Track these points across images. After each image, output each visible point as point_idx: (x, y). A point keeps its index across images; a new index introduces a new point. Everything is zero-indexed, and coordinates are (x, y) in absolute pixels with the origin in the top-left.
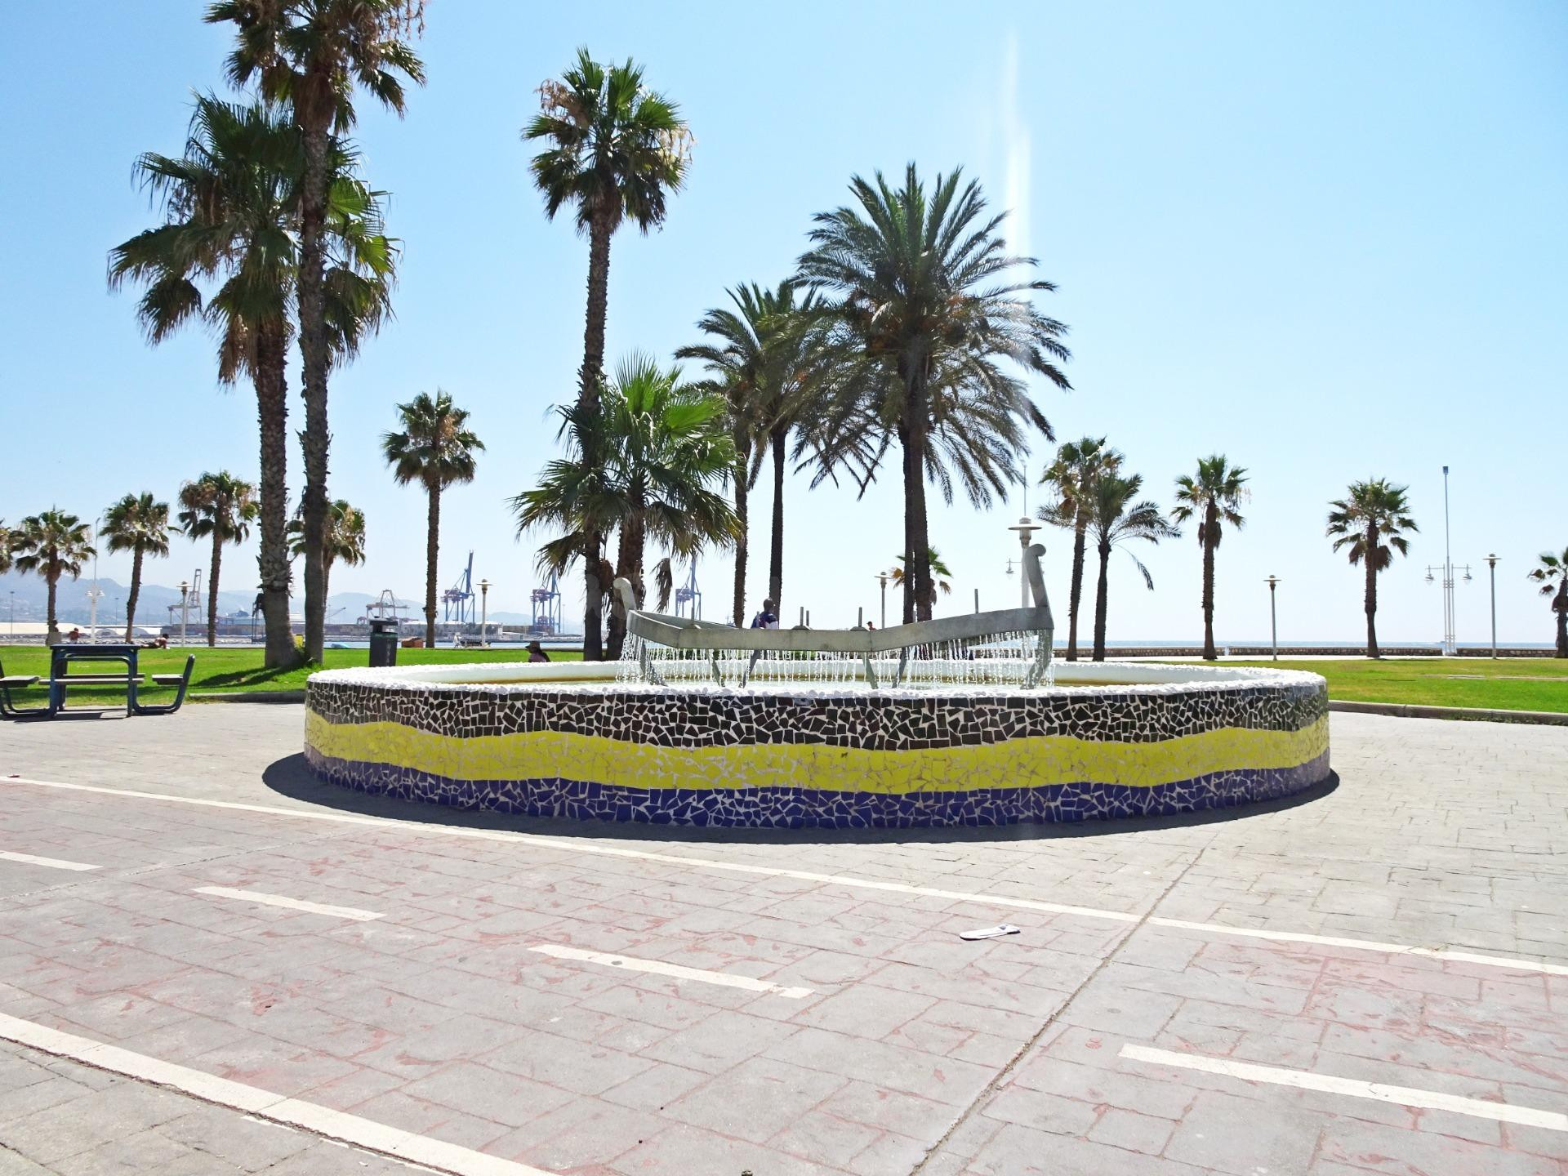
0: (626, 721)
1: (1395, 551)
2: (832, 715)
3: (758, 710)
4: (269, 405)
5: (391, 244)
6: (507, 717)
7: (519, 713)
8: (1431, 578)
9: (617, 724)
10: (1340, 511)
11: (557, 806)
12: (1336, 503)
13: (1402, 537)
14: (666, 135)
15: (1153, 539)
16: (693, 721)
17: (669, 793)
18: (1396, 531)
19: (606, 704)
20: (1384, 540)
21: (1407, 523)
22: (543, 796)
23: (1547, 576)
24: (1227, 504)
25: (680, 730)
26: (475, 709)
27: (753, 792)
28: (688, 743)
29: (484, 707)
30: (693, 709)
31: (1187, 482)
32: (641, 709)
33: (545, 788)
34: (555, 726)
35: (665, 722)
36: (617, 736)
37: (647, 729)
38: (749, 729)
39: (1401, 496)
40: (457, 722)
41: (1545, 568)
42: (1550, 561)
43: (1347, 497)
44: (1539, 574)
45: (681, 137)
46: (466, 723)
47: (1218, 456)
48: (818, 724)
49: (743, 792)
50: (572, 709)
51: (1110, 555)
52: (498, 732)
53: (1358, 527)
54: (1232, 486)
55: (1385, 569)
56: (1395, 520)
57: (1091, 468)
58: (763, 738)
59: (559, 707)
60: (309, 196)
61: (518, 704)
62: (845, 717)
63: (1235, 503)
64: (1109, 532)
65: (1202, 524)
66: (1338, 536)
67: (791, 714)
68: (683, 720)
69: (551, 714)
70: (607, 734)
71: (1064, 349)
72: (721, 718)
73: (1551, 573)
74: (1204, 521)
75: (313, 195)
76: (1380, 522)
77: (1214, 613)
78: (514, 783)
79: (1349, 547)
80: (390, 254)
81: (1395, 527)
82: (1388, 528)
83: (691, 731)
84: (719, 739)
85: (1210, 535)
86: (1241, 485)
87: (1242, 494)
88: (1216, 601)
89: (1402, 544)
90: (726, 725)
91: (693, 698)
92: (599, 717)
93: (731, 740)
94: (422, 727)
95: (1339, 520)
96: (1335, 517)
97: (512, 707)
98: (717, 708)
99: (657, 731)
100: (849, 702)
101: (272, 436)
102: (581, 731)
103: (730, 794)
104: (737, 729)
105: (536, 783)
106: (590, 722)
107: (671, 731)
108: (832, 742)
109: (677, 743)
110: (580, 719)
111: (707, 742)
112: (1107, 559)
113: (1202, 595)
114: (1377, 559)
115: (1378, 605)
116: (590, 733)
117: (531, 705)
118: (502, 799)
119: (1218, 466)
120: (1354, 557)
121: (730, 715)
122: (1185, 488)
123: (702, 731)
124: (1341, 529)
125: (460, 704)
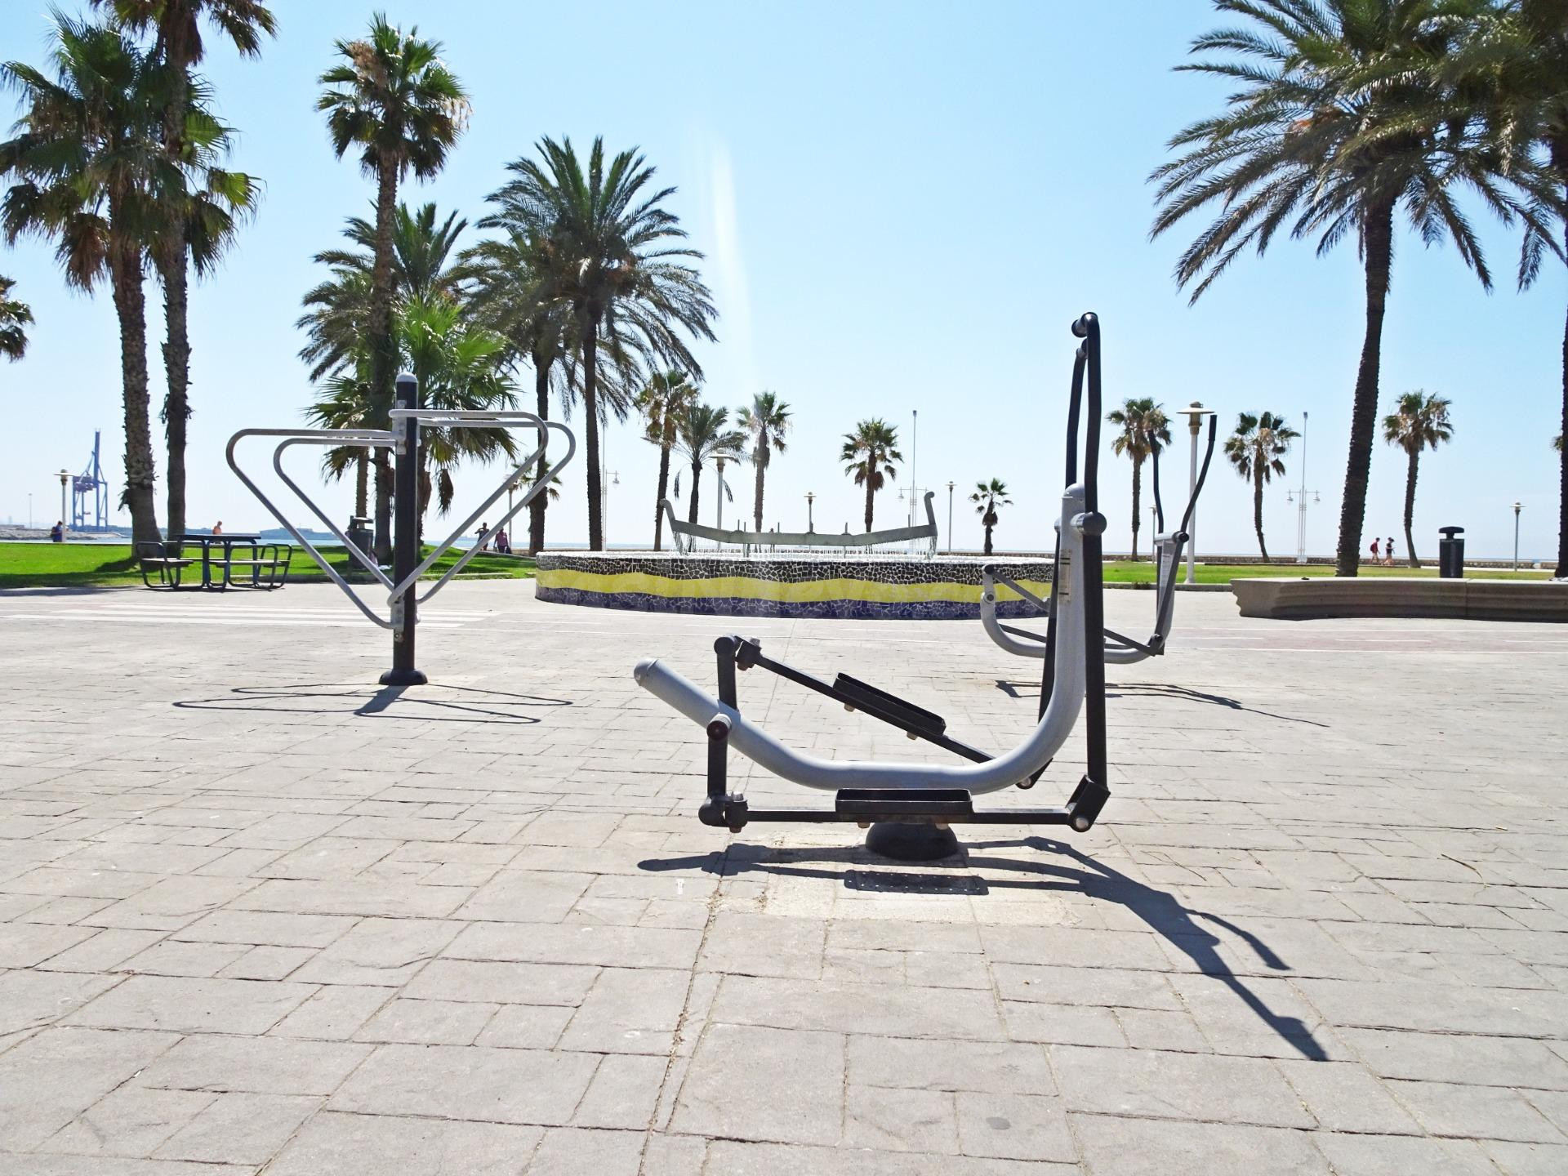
0: (879, 574)
1: (886, 476)
2: (958, 571)
3: (932, 568)
4: (133, 317)
5: (252, 182)
6: (818, 573)
7: (826, 571)
8: (902, 497)
9: (875, 575)
10: (850, 442)
11: (846, 612)
12: (847, 436)
13: (892, 466)
14: (448, 102)
15: (737, 461)
16: (908, 573)
17: (898, 604)
18: (890, 461)
19: (870, 566)
20: (880, 467)
21: (896, 455)
22: (838, 607)
23: (981, 499)
24: (775, 433)
25: (903, 577)
26: (800, 569)
27: (931, 603)
28: (905, 583)
29: (805, 569)
30: (908, 568)
31: (745, 412)
32: (886, 569)
33: (840, 604)
34: (845, 576)
35: (896, 574)
36: (875, 580)
37: (889, 577)
38: (930, 577)
39: (893, 434)
40: (789, 576)
41: (980, 493)
42: (983, 487)
43: (855, 432)
44: (976, 497)
45: (462, 106)
46: (795, 576)
47: (770, 392)
48: (954, 575)
49: (926, 603)
50: (854, 569)
51: (701, 472)
52: (814, 580)
53: (862, 456)
54: (781, 417)
55: (880, 490)
56: (887, 451)
57: (676, 397)
58: (934, 581)
59: (847, 568)
60: (172, 126)
61: (825, 567)
62: (963, 571)
63: (782, 432)
64: (701, 453)
65: (755, 448)
66: (848, 462)
67: (944, 570)
68: (904, 573)
69: (843, 571)
70: (870, 579)
71: (713, 309)
72: (919, 572)
73: (984, 496)
74: (758, 447)
75: (175, 125)
76: (878, 452)
77: (763, 521)
78: (823, 603)
79: (855, 472)
80: (251, 191)
81: (888, 457)
82: (883, 458)
83: (907, 578)
84: (918, 581)
85: (762, 458)
86: (786, 418)
87: (786, 425)
88: (764, 512)
89: (891, 471)
90: (921, 575)
91: (907, 564)
92: (867, 572)
93: (923, 581)
94: (764, 578)
95: (850, 449)
96: (848, 447)
97: (821, 569)
98: (917, 568)
99: (893, 578)
100: (964, 565)
101: (137, 346)
102: (858, 578)
103: (921, 604)
104: (925, 577)
105: (836, 602)
106: (863, 575)
107: (899, 577)
108: (958, 582)
109: (901, 583)
110: (858, 573)
111: (913, 582)
112: (699, 475)
113: (754, 506)
114: (875, 482)
115: (874, 517)
116: (862, 579)
117: (832, 568)
118: (816, 610)
119: (769, 401)
120: (859, 479)
121: (922, 571)
122: (743, 417)
123: (912, 577)
124: (850, 457)
125: (790, 567)
